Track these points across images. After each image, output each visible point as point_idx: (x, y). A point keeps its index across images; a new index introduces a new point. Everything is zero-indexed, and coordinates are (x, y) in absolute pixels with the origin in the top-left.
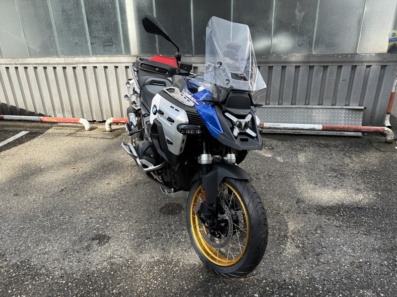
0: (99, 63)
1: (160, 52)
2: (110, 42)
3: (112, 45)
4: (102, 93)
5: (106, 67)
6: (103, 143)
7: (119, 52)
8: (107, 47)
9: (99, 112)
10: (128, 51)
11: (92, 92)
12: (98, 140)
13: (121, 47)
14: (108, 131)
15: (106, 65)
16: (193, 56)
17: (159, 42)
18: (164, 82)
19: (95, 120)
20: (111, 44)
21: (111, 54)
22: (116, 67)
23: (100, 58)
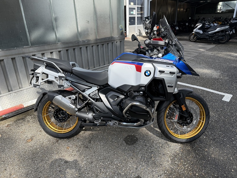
16: (31, 47)
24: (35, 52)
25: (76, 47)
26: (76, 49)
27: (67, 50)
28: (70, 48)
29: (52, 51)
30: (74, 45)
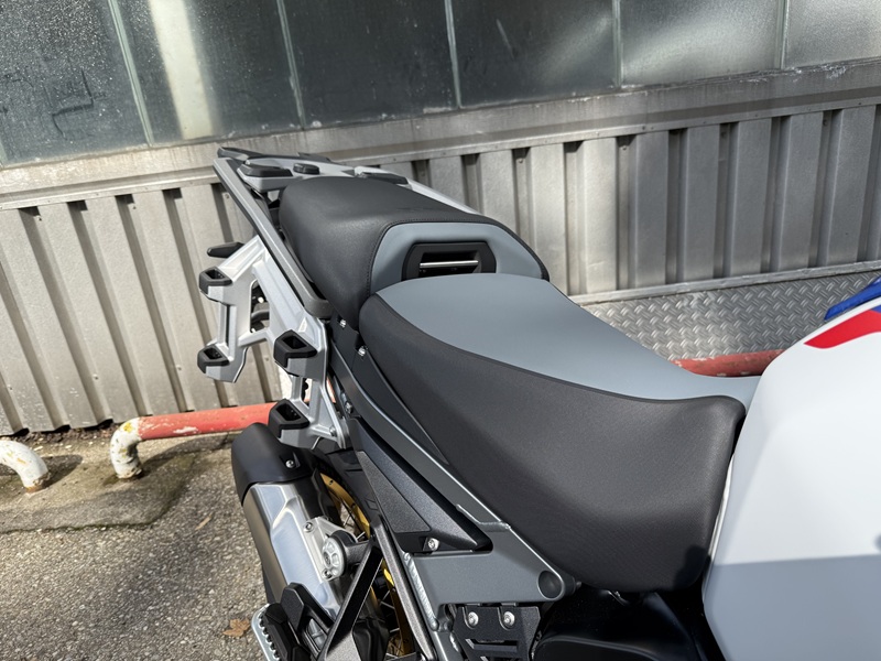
0: (45, 190)
1: (307, 109)
2: (80, 94)
3: (90, 106)
4: (78, 314)
5: (77, 207)
6: (107, 553)
7: (126, 134)
8: (72, 116)
9: (77, 392)
10: (166, 123)
11: (31, 316)
12: (85, 539)
13: (134, 107)
14: (125, 480)
15: (76, 196)
16: (460, 111)
17: (300, 69)
18: (483, 243)
19: (65, 423)
20: (86, 101)
21: (94, 147)
22: (125, 200)
23: (44, 171)
24: (477, 138)
25: (747, 115)
26: (740, 128)
27: (677, 133)
28: (700, 121)
29: (574, 136)
30: (730, 101)
